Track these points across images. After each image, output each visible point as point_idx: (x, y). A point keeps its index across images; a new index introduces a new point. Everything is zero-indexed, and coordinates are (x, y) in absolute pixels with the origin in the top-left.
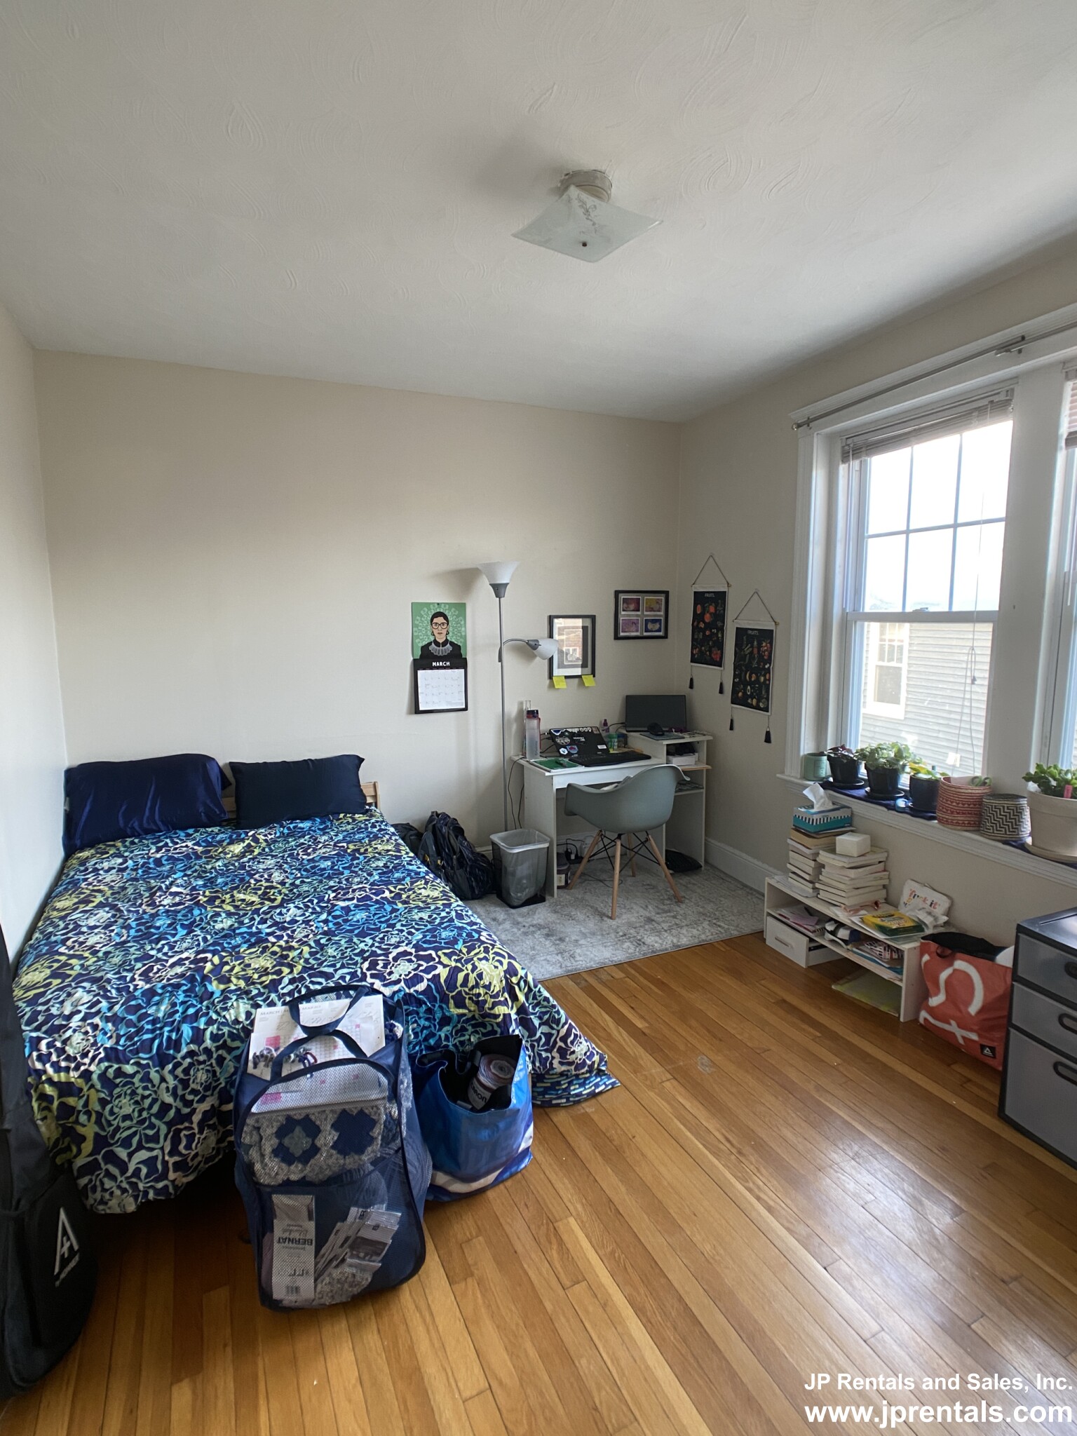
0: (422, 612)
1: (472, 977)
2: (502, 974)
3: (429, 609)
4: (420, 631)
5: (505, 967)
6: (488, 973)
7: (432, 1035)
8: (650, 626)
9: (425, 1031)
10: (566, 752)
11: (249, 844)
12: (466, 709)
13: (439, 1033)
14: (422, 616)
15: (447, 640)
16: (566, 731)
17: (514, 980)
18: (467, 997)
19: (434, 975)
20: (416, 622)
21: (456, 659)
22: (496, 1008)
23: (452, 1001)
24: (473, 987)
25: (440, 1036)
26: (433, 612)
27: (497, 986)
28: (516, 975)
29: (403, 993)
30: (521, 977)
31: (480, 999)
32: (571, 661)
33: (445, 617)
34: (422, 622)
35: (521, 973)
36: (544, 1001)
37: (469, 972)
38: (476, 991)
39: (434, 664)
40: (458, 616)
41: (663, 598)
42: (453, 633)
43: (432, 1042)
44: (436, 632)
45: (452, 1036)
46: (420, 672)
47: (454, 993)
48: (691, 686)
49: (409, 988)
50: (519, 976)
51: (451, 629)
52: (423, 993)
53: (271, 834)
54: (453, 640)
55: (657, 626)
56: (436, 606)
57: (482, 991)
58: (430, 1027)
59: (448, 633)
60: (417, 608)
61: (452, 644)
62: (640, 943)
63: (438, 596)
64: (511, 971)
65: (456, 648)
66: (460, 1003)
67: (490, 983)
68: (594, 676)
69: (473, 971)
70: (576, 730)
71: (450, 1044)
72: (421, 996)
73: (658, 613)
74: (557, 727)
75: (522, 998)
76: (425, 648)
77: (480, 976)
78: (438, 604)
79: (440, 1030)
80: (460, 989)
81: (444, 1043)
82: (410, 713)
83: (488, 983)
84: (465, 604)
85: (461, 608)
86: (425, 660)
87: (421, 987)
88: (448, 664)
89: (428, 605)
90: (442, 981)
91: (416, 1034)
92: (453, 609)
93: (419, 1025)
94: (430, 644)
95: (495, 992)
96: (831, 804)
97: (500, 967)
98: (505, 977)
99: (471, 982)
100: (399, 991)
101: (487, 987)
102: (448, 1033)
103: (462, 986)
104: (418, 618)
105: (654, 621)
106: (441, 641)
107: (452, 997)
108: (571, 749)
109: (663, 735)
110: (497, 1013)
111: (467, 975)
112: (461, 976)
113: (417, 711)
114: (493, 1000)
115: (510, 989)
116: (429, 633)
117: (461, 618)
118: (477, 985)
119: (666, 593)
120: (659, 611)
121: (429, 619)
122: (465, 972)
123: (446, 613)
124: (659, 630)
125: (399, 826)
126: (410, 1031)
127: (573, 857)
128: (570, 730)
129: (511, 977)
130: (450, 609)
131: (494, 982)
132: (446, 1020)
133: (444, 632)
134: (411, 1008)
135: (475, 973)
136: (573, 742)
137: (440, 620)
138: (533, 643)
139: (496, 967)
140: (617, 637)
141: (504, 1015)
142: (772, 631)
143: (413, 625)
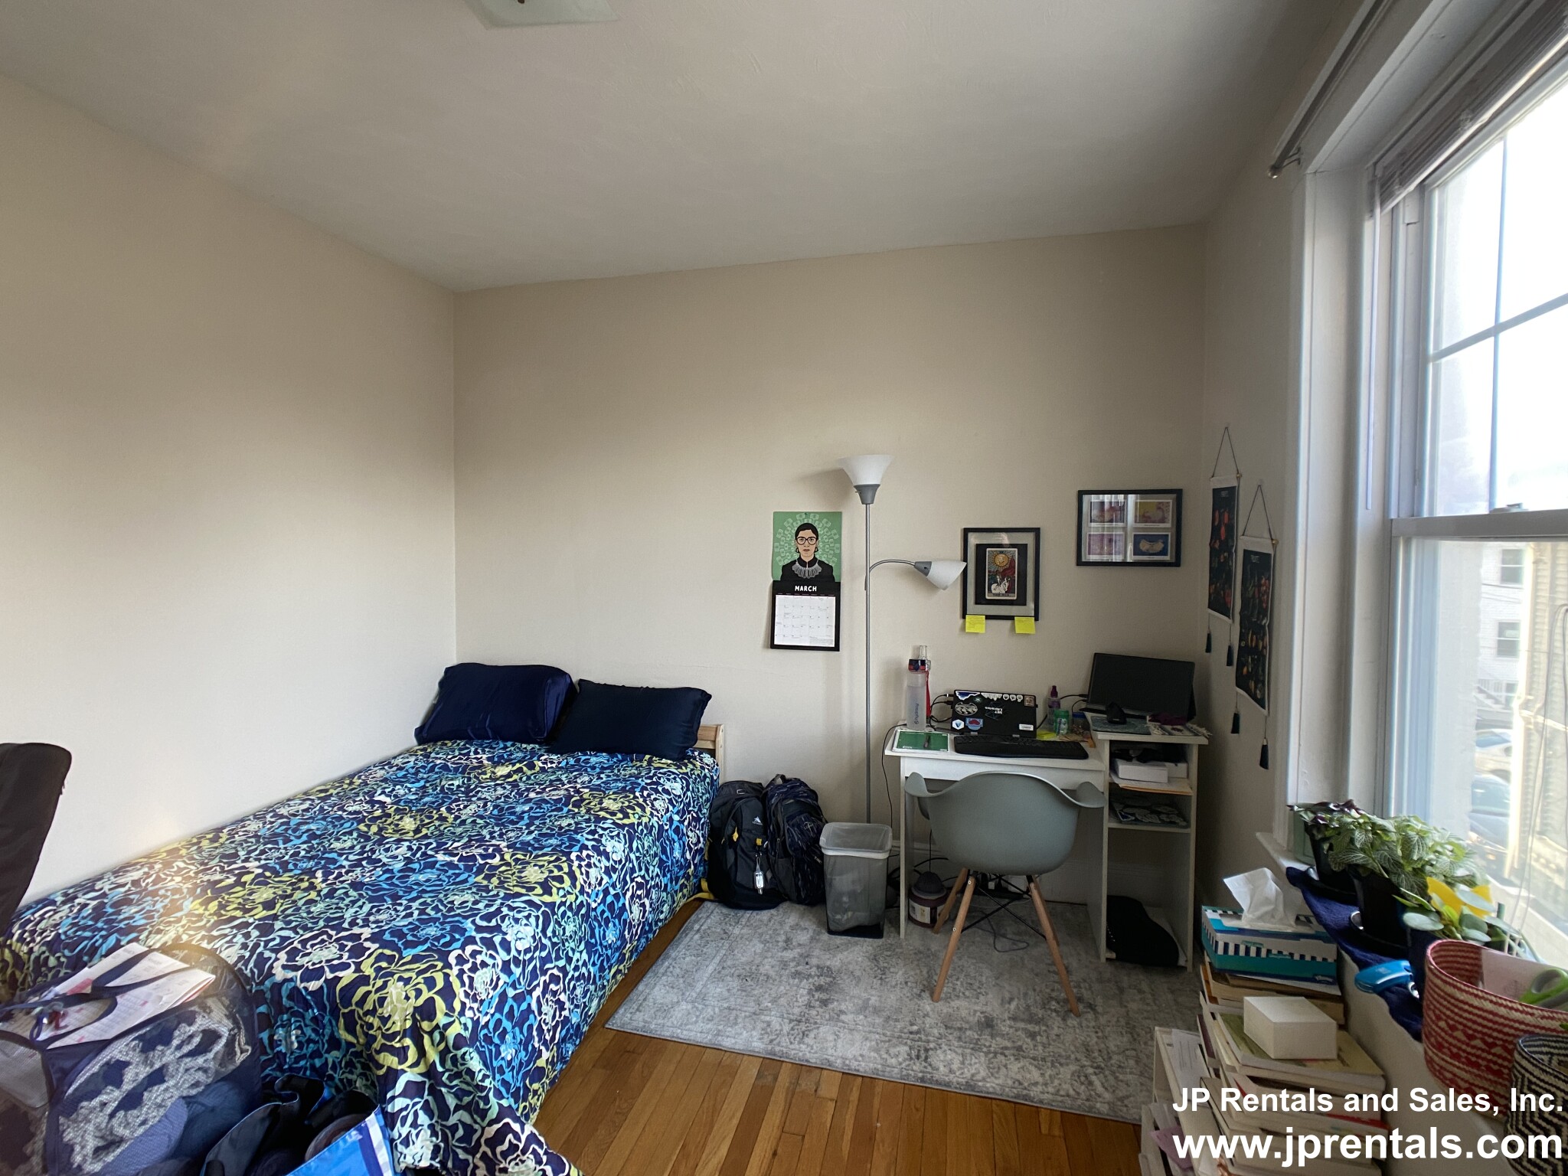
0: (785, 523)
1: (373, 997)
2: (411, 1010)
3: (795, 520)
4: (783, 547)
5: (421, 1001)
6: (392, 1002)
7: (316, 1054)
8: (1144, 546)
9: (311, 1045)
10: (962, 726)
11: (521, 768)
12: (837, 648)
13: (326, 1055)
14: (784, 528)
15: (815, 559)
16: (980, 696)
17: (426, 1025)
18: (359, 1022)
19: (336, 977)
20: (778, 536)
21: (827, 583)
22: (382, 1054)
23: (342, 1020)
24: (367, 1013)
25: (326, 1059)
26: (800, 524)
27: (399, 1024)
28: (431, 1020)
29: (293, 984)
30: (437, 1026)
31: (371, 1032)
32: (999, 595)
33: (815, 531)
34: (785, 536)
35: (441, 1019)
36: (466, 1073)
37: (374, 990)
38: (371, 1019)
39: (797, 588)
40: (830, 529)
41: (1169, 500)
42: (824, 550)
43: (318, 1063)
44: (801, 548)
45: (341, 1068)
46: (779, 597)
47: (346, 1011)
48: (1208, 649)
49: (302, 982)
50: (434, 1023)
51: (821, 545)
52: (312, 993)
53: (552, 763)
54: (823, 560)
55: (1159, 546)
56: (804, 516)
57: (376, 1022)
58: (318, 1042)
59: (816, 550)
60: (780, 518)
61: (821, 563)
62: (922, 1054)
63: (806, 503)
64: (426, 1011)
65: (827, 569)
66: (350, 1029)
67: (390, 1016)
68: (1037, 619)
69: (377, 991)
70: (995, 697)
71: (336, 1076)
72: (309, 997)
73: (1162, 525)
74: (964, 687)
75: (433, 1055)
76: (787, 569)
77: (382, 1001)
78: (806, 514)
79: (328, 1051)
80: (354, 1007)
81: (330, 1072)
82: (765, 647)
83: (386, 1015)
84: (840, 513)
85: (835, 518)
86: (787, 582)
87: (313, 985)
88: (815, 589)
89: (793, 515)
90: (338, 988)
91: (300, 1047)
92: (825, 520)
93: (303, 1033)
94: (793, 563)
95: (390, 1032)
96: (1292, 922)
97: (412, 1000)
98: (413, 1016)
99: (369, 1006)
100: (291, 980)
101: (385, 1020)
102: (337, 1061)
103: (357, 1004)
104: (780, 530)
105: (1152, 539)
106: (807, 560)
107: (344, 1014)
108: (971, 723)
109: (1123, 722)
110: (381, 1062)
111: (369, 993)
112: (362, 990)
113: (773, 646)
114: (383, 1041)
115: (416, 1034)
116: (793, 549)
117: (835, 531)
118: (373, 1012)
119: (1178, 494)
120: (1163, 521)
121: (794, 532)
122: (369, 988)
123: (816, 525)
124: (1164, 552)
125: (746, 785)
126: (293, 1038)
127: (991, 885)
128: (986, 695)
129: (423, 1020)
130: (820, 520)
131: (396, 1018)
132: (335, 1043)
133: (812, 548)
134: (296, 1008)
135: (378, 995)
136: (982, 713)
137: (808, 533)
138: (923, 566)
139: (407, 998)
140: (1080, 562)
141: (389, 1068)
142: (1269, 555)
143: (776, 539)
